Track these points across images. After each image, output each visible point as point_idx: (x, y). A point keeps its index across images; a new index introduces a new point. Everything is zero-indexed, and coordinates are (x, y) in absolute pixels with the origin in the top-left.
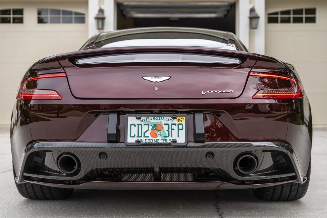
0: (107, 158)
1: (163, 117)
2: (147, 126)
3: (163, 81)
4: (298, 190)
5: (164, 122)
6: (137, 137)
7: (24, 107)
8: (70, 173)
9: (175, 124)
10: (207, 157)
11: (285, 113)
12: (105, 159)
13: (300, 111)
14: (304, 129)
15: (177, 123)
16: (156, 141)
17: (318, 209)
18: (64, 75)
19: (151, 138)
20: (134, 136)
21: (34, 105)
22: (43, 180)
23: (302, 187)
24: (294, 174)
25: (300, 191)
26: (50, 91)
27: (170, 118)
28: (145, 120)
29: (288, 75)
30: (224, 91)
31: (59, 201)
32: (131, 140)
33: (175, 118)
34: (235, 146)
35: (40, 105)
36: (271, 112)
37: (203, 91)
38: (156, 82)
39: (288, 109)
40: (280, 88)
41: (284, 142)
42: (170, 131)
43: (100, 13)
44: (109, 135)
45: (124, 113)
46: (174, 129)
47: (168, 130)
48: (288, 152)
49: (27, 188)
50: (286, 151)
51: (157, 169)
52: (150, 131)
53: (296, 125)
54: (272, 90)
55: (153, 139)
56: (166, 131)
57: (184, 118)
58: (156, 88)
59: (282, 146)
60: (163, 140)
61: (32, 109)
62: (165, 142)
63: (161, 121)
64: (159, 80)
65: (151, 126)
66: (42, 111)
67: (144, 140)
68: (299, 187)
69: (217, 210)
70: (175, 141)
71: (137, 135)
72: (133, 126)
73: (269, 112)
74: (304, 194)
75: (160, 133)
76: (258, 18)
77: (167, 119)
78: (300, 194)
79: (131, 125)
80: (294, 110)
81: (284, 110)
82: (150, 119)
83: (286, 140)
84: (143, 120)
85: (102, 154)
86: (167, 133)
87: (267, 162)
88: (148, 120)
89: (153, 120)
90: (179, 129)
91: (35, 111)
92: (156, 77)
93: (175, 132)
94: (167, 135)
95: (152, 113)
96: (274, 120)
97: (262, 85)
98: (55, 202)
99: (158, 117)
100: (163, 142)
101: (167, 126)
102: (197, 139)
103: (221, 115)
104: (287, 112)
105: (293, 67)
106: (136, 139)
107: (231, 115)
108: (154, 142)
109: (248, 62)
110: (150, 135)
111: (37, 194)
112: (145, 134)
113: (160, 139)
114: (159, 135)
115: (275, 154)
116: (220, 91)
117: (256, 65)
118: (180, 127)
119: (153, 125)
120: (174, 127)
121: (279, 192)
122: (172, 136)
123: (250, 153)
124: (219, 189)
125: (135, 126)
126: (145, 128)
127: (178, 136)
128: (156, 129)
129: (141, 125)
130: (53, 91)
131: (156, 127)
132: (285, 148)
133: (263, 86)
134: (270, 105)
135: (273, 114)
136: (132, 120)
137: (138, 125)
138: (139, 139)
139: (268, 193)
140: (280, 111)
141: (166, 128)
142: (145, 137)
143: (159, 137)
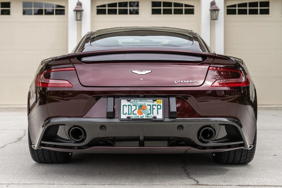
0: (106, 129)
1: (146, 100)
2: (135, 106)
3: (147, 74)
4: (247, 156)
5: (147, 103)
6: (128, 114)
7: (43, 92)
8: (78, 140)
9: (155, 105)
10: (178, 129)
11: (235, 96)
12: (104, 130)
13: (246, 95)
14: (250, 108)
15: (157, 104)
16: (142, 117)
17: (262, 170)
18: (74, 69)
19: (138, 115)
20: (125, 113)
21: (50, 91)
22: (55, 146)
23: (250, 153)
24: (242, 142)
25: (248, 157)
26: (64, 81)
27: (152, 100)
28: (134, 102)
29: (238, 69)
30: (191, 81)
31: (62, 164)
32: (123, 117)
33: (155, 101)
34: (199, 121)
35: (54, 91)
36: (225, 96)
37: (175, 81)
38: (142, 74)
39: (238, 93)
40: (232, 79)
41: (235, 118)
42: (152, 110)
43: (79, 6)
44: (108, 113)
45: (118, 97)
46: (154, 109)
48: (238, 126)
49: (39, 154)
50: (236, 125)
51: (142, 138)
52: (137, 110)
53: (244, 105)
54: (226, 80)
55: (140, 116)
56: (148, 110)
57: (162, 100)
58: (142, 79)
59: (233, 121)
60: (146, 117)
61: (49, 94)
62: (148, 118)
63: (145, 102)
64: (143, 73)
65: (138, 106)
66: (55, 95)
67: (133, 116)
68: (247, 153)
69: (185, 170)
70: (155, 118)
71: (128, 113)
72: (125, 107)
73: (224, 96)
74: (252, 159)
75: (145, 111)
76: (218, 10)
77: (150, 101)
78: (248, 159)
79: (124, 105)
80: (242, 94)
81: (235, 94)
82: (137, 101)
83: (236, 117)
84: (132, 102)
85: (103, 127)
86: (149, 111)
87: (222, 133)
88: (135, 102)
89: (139, 102)
90: (158, 109)
91: (50, 95)
92: (141, 71)
93: (155, 111)
94: (150, 113)
95: (138, 97)
96: (228, 102)
97: (218, 76)
98: (59, 165)
99: (143, 99)
100: (147, 118)
101: (150, 106)
102: (171, 116)
103: (188, 99)
104: (237, 96)
105: (242, 61)
106: (127, 115)
107: (195, 98)
108: (140, 118)
109: (208, 60)
110: (137, 113)
111: (46, 158)
112: (134, 112)
113: (144, 116)
114: (144, 113)
115: (228, 127)
116: (188, 81)
117: (214, 62)
118: (159, 107)
119: (139, 106)
120: (154, 107)
121: (232, 157)
122: (153, 114)
123: (209, 126)
124: (186, 153)
125: (126, 106)
126: (134, 108)
127: (158, 114)
128: (141, 108)
129: (131, 105)
130: (65, 81)
131: (141, 107)
132: (235, 123)
133: (220, 77)
134: (225, 91)
135: (227, 97)
136: (124, 102)
137: (129, 105)
138: (130, 116)
139: (224, 158)
140: (232, 95)
141: (148, 107)
142: (133, 114)
143: (144, 115)
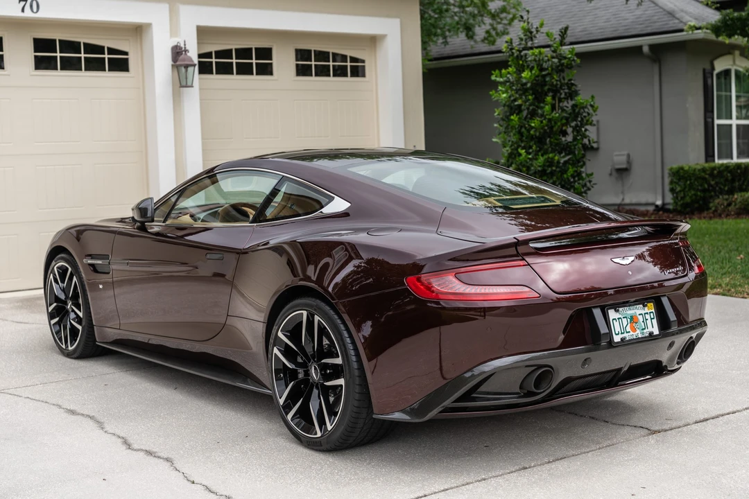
1: (636, 306)
3: (631, 262)
5: (638, 312)
6: (621, 334)
9: (647, 313)
15: (649, 312)
16: (637, 336)
19: (632, 333)
20: (618, 333)
27: (641, 306)
28: (623, 312)
30: (678, 269)
32: (617, 339)
33: (645, 306)
37: (665, 272)
38: (626, 264)
45: (605, 306)
46: (647, 320)
47: (643, 322)
52: (629, 324)
55: (634, 334)
57: (652, 304)
58: (630, 273)
60: (642, 334)
63: (636, 311)
64: (627, 261)
65: (629, 318)
67: (627, 336)
70: (651, 333)
71: (620, 332)
72: (614, 321)
75: (638, 326)
76: (192, 66)
77: (640, 308)
79: (613, 319)
82: (627, 311)
84: (621, 312)
86: (643, 324)
88: (625, 312)
89: (629, 312)
90: (651, 319)
92: (625, 258)
93: (649, 323)
94: (644, 327)
99: (631, 306)
100: (642, 336)
101: (642, 316)
106: (620, 336)
108: (635, 337)
110: (630, 330)
112: (626, 329)
114: (637, 328)
116: (675, 270)
118: (652, 316)
120: (647, 316)
122: (648, 328)
125: (616, 321)
126: (624, 320)
127: (653, 327)
128: (633, 321)
129: (621, 318)
131: (633, 319)
136: (612, 314)
137: (619, 319)
138: (623, 335)
141: (641, 318)
142: (627, 332)
143: (638, 331)
